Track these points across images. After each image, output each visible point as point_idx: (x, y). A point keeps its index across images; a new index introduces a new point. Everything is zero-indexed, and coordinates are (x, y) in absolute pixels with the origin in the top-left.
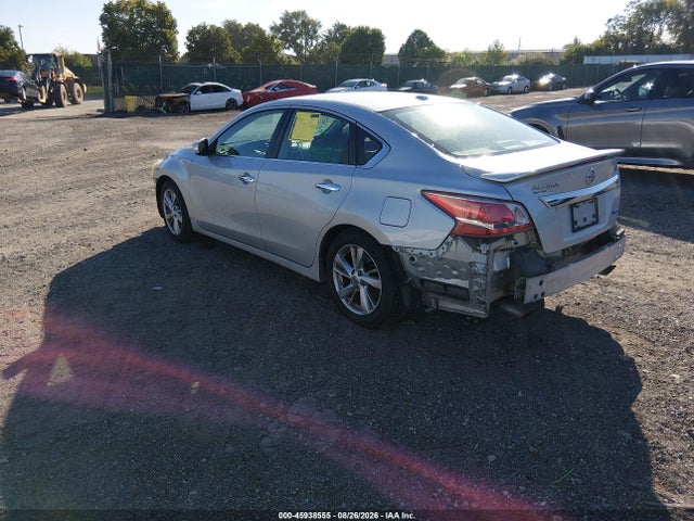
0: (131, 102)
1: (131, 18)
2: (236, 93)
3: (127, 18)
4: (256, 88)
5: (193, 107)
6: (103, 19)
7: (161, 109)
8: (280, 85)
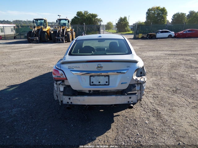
0: (140, 35)
1: (155, 12)
2: (173, 33)
3: (153, 12)
4: (180, 31)
5: (157, 37)
6: (147, 13)
7: (148, 37)
8: (189, 31)
